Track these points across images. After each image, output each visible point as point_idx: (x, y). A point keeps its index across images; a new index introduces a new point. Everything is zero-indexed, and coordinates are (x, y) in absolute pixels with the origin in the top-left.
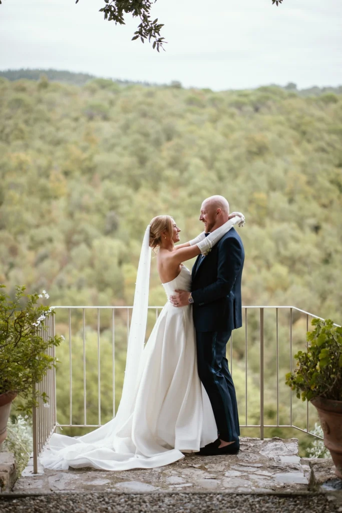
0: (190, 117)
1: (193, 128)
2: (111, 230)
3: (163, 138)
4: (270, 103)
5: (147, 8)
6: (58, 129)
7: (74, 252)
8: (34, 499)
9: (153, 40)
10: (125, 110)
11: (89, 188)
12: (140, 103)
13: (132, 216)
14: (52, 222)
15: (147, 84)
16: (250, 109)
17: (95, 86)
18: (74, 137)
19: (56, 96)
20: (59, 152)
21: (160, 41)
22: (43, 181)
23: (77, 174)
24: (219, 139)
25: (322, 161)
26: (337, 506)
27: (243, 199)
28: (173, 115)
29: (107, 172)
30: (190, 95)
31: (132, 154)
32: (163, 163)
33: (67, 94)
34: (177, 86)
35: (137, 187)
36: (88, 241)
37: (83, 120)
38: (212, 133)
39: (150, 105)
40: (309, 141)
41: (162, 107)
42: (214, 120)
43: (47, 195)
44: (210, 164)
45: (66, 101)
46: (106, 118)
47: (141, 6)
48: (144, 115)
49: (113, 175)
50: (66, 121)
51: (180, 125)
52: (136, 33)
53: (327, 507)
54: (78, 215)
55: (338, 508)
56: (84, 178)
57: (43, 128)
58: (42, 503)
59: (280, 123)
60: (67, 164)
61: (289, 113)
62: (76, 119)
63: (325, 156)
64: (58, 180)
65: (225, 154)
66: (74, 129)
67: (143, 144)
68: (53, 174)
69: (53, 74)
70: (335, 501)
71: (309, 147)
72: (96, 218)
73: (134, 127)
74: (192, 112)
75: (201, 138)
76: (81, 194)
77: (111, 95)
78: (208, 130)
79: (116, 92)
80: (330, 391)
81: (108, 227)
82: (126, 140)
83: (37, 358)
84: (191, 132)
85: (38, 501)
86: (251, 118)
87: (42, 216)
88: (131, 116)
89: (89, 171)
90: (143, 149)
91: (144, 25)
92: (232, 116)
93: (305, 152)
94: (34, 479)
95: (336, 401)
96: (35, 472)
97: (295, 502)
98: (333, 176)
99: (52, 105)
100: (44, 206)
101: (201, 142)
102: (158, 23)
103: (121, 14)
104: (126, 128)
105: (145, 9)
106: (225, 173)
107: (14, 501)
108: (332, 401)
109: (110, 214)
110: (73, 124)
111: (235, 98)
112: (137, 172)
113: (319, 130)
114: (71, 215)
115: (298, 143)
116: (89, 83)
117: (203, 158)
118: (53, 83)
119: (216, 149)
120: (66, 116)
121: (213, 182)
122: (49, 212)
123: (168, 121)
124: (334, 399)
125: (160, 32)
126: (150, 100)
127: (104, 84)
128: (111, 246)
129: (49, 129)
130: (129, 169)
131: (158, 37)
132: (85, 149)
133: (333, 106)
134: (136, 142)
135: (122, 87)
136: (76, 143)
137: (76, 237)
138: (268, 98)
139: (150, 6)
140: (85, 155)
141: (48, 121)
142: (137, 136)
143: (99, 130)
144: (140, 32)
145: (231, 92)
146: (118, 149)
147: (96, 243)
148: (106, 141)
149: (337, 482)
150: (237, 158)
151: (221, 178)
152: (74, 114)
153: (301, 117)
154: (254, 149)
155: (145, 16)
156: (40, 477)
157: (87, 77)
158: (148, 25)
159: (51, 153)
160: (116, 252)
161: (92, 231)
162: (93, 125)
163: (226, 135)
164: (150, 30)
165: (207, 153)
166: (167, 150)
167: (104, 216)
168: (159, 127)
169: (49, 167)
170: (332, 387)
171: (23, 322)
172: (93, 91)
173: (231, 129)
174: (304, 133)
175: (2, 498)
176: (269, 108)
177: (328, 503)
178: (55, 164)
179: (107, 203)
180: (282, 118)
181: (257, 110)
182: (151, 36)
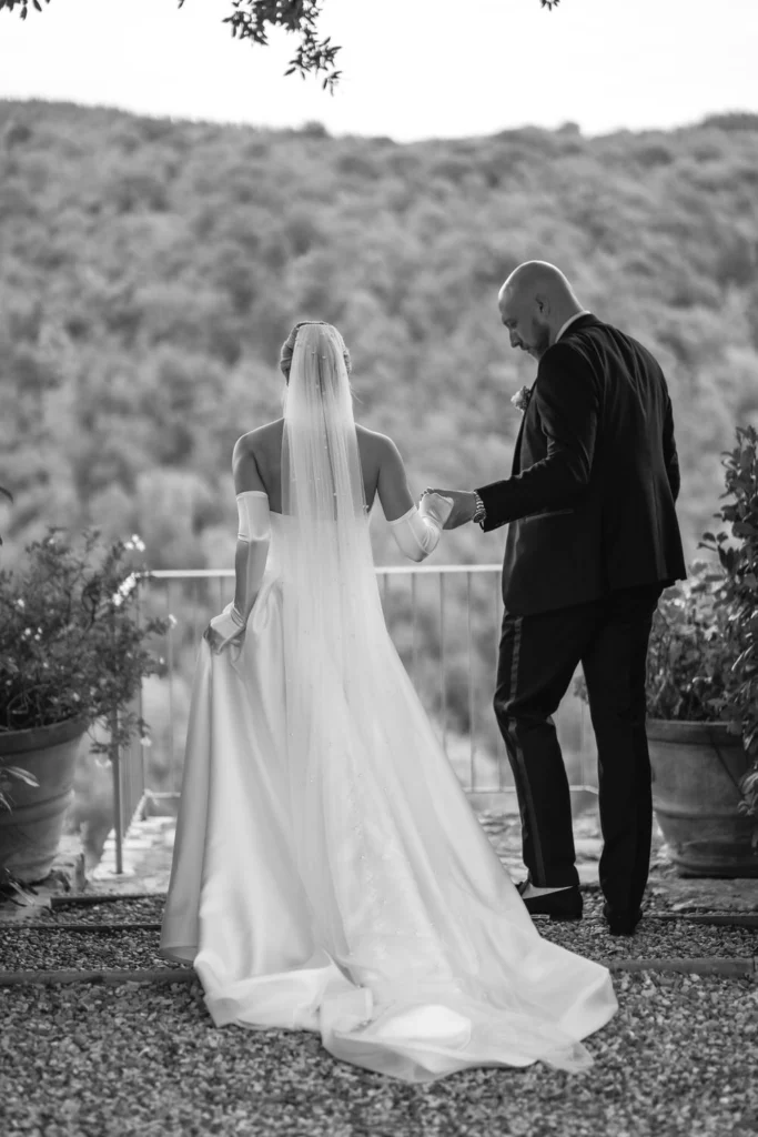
0: (346, 200)
1: (354, 224)
2: (177, 453)
3: (287, 246)
4: (522, 167)
5: (311, 17)
6: (54, 231)
7: (98, 503)
8: (131, 904)
9: (323, 74)
10: (203, 187)
11: (125, 360)
12: (235, 172)
13: (222, 422)
14: (43, 438)
15: (249, 130)
16: (477, 180)
17: (135, 134)
18: (89, 248)
19: (49, 159)
20: (59, 284)
21: (335, 76)
22: (22, 348)
23: (99, 329)
24: (412, 248)
25: (639, 293)
26: (670, 903)
27: (467, 380)
28: (307, 195)
29: (163, 325)
30: (345, 151)
31: (221, 284)
32: (289, 305)
33: (73, 153)
34: (316, 132)
35: (231, 356)
36: (126, 478)
37: (109, 210)
38: (395, 235)
39: (257, 174)
40: (611, 250)
41: (285, 178)
42: (400, 207)
43: (35, 379)
44: (393, 302)
45: (70, 169)
46: (160, 205)
47: (301, 13)
48: (245, 196)
49: (179, 331)
50: (71, 214)
51: (326, 219)
52: (292, 62)
53: (653, 904)
54: (103, 422)
55: (672, 905)
56: (115, 340)
57: (19, 231)
58: (147, 909)
59: (544, 210)
60: (78, 309)
61: (565, 187)
62: (94, 209)
63: (644, 282)
64: (56, 344)
65: (427, 282)
66: (91, 231)
67: (243, 262)
68: (47, 331)
69: (38, 108)
70: (664, 895)
71: (612, 263)
72: (143, 427)
73: (224, 224)
74: (351, 189)
75: (373, 246)
76: (109, 376)
77: (169, 154)
78: (387, 229)
79: (182, 146)
80: (655, 703)
81: (170, 447)
82: (207, 254)
83: (129, 655)
84: (350, 234)
85: (139, 906)
86: (483, 200)
87: (23, 425)
88: (215, 200)
89: (126, 323)
90: (244, 274)
91: (305, 48)
92: (440, 196)
93: (603, 274)
94: (119, 882)
95: (665, 722)
96: (119, 871)
97: (596, 898)
98: (662, 326)
99: (39, 178)
100: (28, 404)
101: (374, 257)
102: (331, 45)
103: (261, 28)
104: (205, 227)
105: (309, 19)
106: (425, 323)
107: (96, 908)
108: (658, 721)
109: (173, 418)
110: (87, 221)
111: (443, 156)
112: (233, 324)
113: (632, 225)
114: (87, 422)
115: (587, 255)
116: (119, 127)
117: (378, 291)
118: (41, 128)
119: (406, 271)
120: (71, 201)
121: (398, 344)
122: (39, 415)
123: (297, 209)
124: (661, 717)
125: (334, 60)
126: (256, 164)
127: (155, 131)
128: (177, 489)
129: (35, 232)
130: (213, 319)
131: (332, 70)
132: (114, 275)
133: (662, 172)
134: (228, 258)
135: (195, 135)
136: (94, 262)
137: (99, 471)
138: (517, 156)
139: (317, 14)
140: (116, 289)
141: (32, 213)
142: (231, 246)
143: (144, 232)
144: (299, 62)
145: (436, 144)
146: (190, 274)
147: (145, 482)
148: (161, 256)
149: (671, 871)
150: (453, 290)
151: (417, 335)
152: (90, 198)
153: (591, 198)
154: (490, 269)
155: (308, 32)
156: (128, 880)
157: (114, 114)
158: (314, 47)
159: (41, 285)
160: (189, 500)
161: (135, 455)
162: (131, 221)
163: (425, 239)
164: (316, 58)
165: (386, 280)
166: (297, 276)
167: (160, 423)
168: (278, 225)
169: (37, 316)
170: (658, 697)
171: (97, 593)
172: (130, 146)
173: (438, 225)
174: (598, 233)
175: (74, 904)
176: (521, 178)
177: (653, 899)
178: (49, 309)
179: (166, 395)
180: (549, 200)
181: (494, 182)
182: (318, 67)
